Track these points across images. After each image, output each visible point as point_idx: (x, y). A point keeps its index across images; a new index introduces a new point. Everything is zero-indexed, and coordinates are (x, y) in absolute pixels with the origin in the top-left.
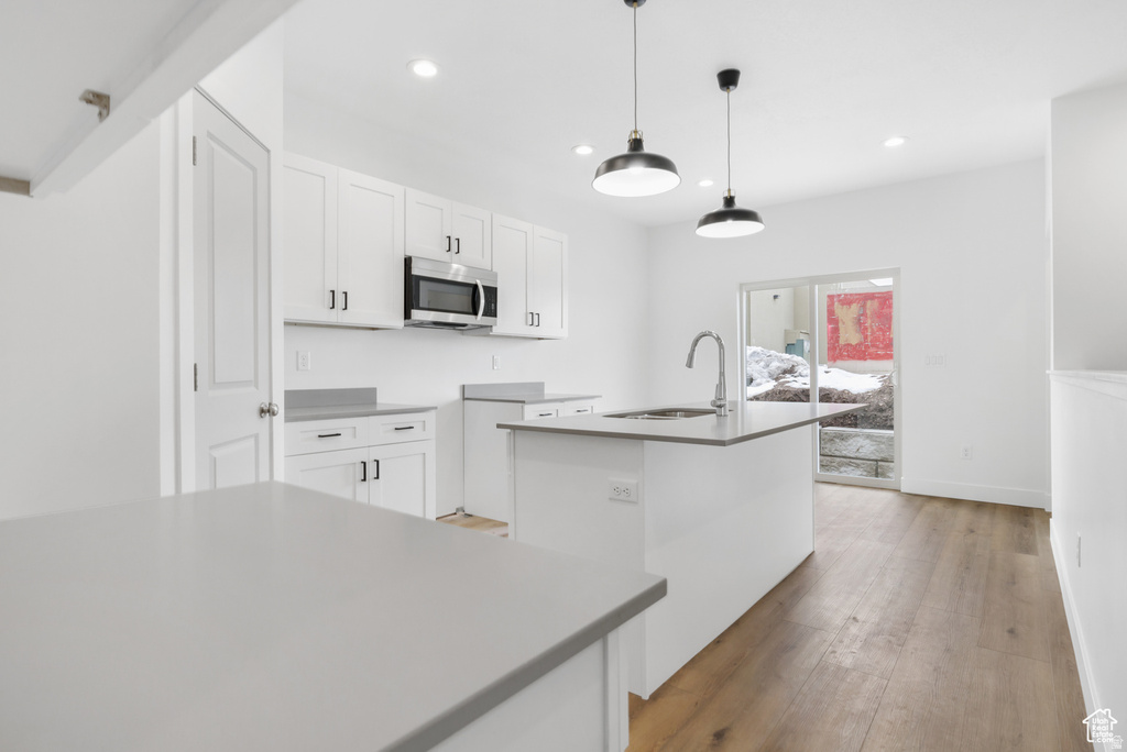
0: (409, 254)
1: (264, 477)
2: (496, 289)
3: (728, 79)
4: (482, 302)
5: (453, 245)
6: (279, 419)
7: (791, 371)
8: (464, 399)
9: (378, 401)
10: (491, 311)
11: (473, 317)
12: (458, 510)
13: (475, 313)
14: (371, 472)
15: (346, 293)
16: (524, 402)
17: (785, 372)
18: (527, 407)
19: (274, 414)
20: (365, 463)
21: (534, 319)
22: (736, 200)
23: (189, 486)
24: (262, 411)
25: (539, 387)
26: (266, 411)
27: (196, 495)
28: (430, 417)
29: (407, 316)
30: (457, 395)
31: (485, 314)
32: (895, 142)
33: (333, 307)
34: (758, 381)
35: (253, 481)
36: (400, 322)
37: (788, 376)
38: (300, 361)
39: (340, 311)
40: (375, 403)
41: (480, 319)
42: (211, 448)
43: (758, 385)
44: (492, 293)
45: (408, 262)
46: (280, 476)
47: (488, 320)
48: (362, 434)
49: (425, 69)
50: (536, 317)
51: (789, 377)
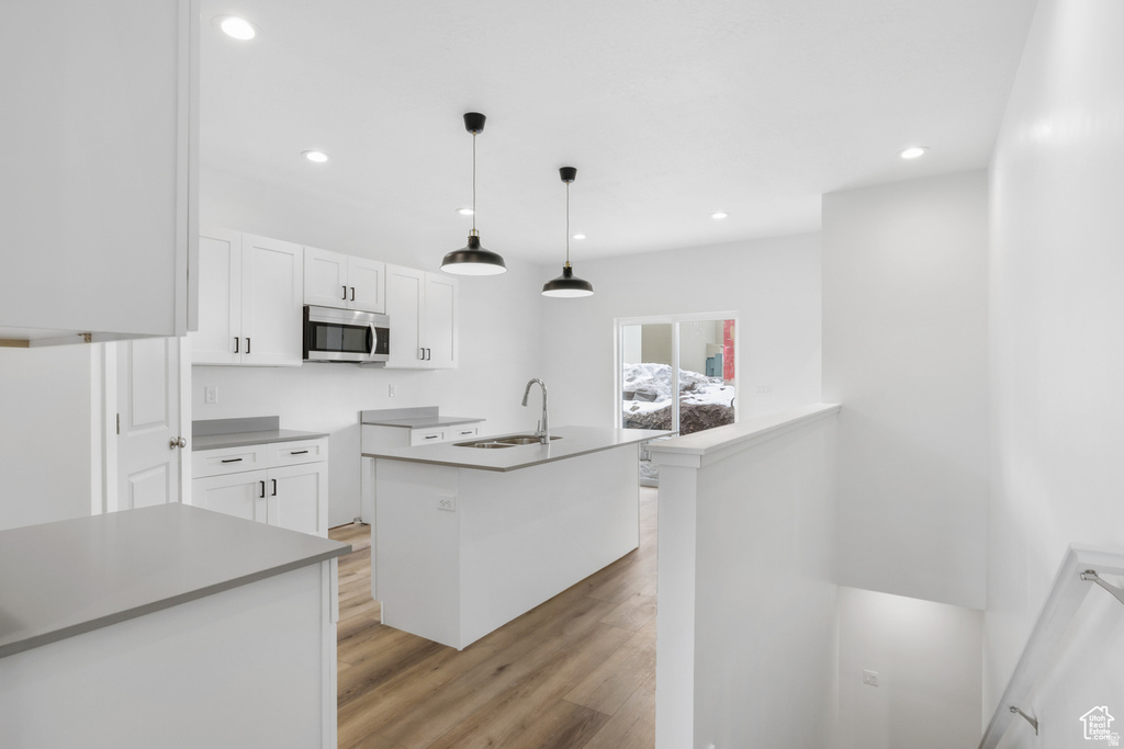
0: (307, 303)
1: (174, 499)
2: (388, 330)
3: (568, 174)
4: (375, 341)
5: (348, 293)
6: (187, 451)
7: (691, 388)
8: (362, 423)
9: (280, 428)
10: (384, 349)
11: (367, 355)
12: (355, 520)
13: (368, 351)
14: (269, 489)
15: (249, 339)
16: (410, 427)
17: (686, 389)
18: (413, 431)
19: (182, 446)
20: (263, 483)
21: (425, 354)
22: (573, 270)
23: (113, 507)
24: (172, 444)
25: (435, 410)
26: (176, 444)
27: (118, 514)
28: (323, 443)
29: (305, 356)
30: (354, 420)
31: (377, 352)
32: (719, 216)
33: (237, 351)
34: (661, 397)
35: (164, 502)
36: (299, 361)
37: (688, 392)
38: (208, 395)
39: (244, 355)
40: (277, 430)
41: (373, 356)
42: (130, 476)
43: (662, 400)
44: (384, 334)
45: (306, 310)
46: (187, 500)
47: (381, 357)
48: (261, 458)
49: (317, 157)
50: (427, 352)
51: (688, 394)
